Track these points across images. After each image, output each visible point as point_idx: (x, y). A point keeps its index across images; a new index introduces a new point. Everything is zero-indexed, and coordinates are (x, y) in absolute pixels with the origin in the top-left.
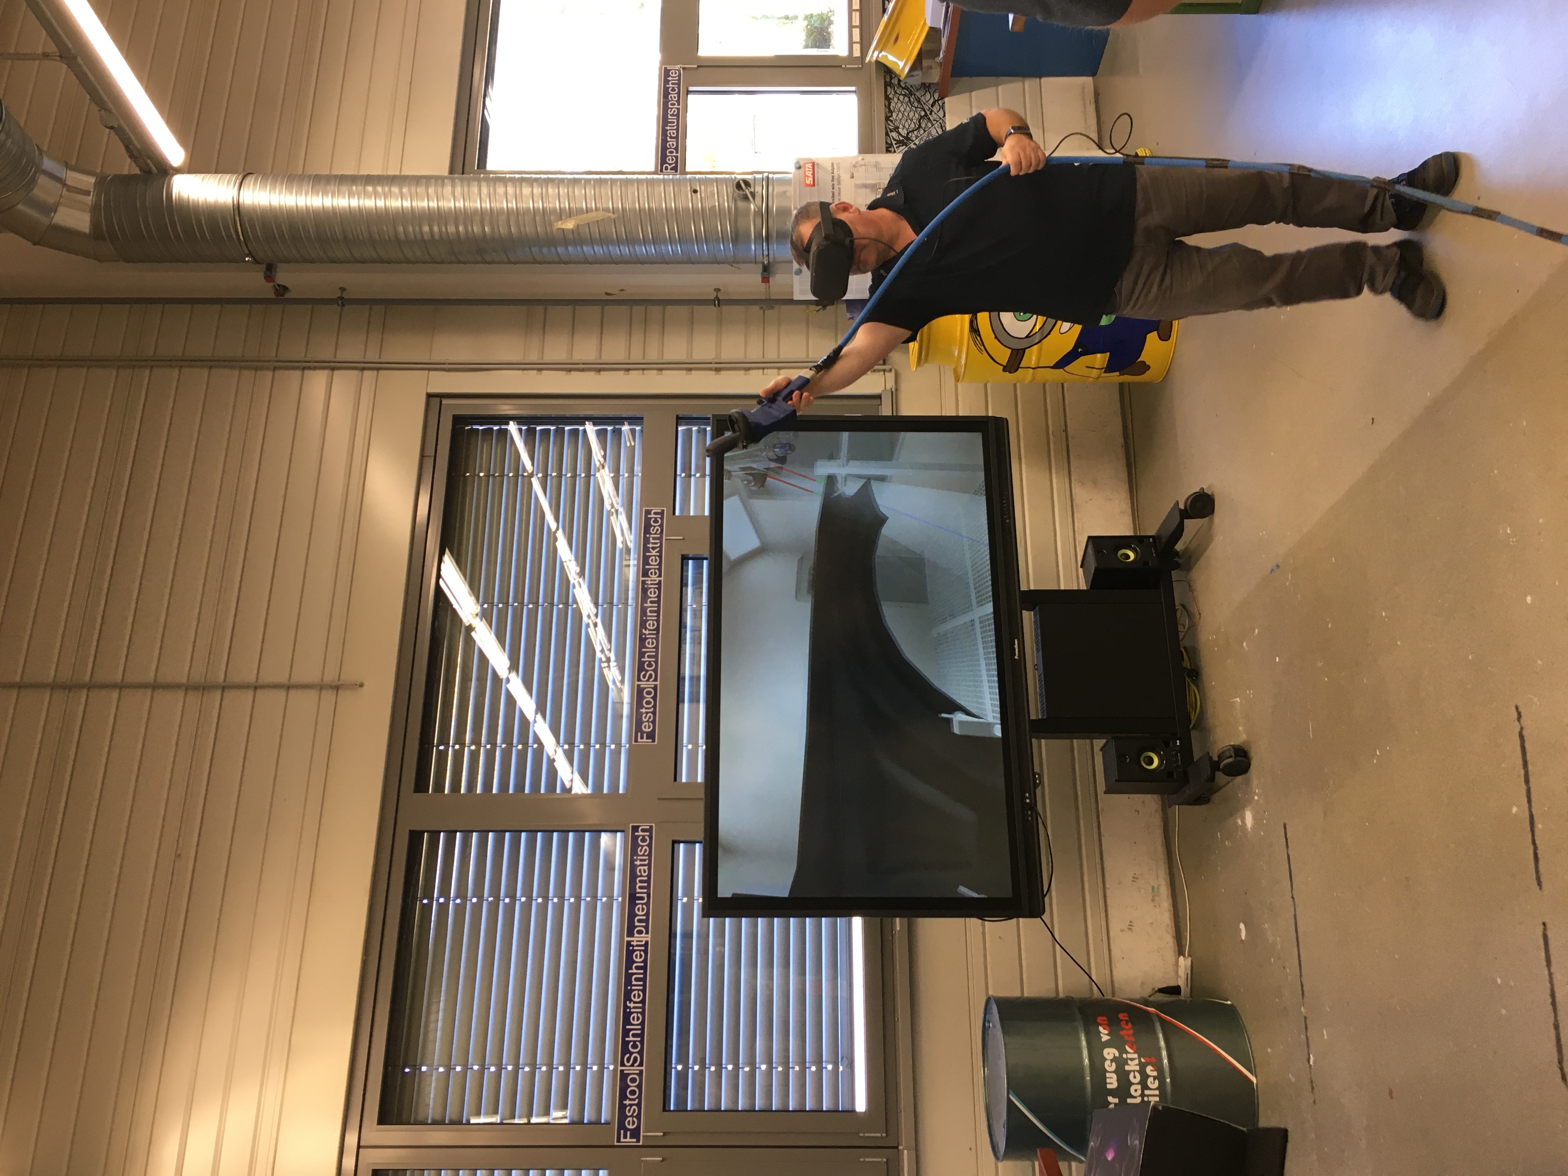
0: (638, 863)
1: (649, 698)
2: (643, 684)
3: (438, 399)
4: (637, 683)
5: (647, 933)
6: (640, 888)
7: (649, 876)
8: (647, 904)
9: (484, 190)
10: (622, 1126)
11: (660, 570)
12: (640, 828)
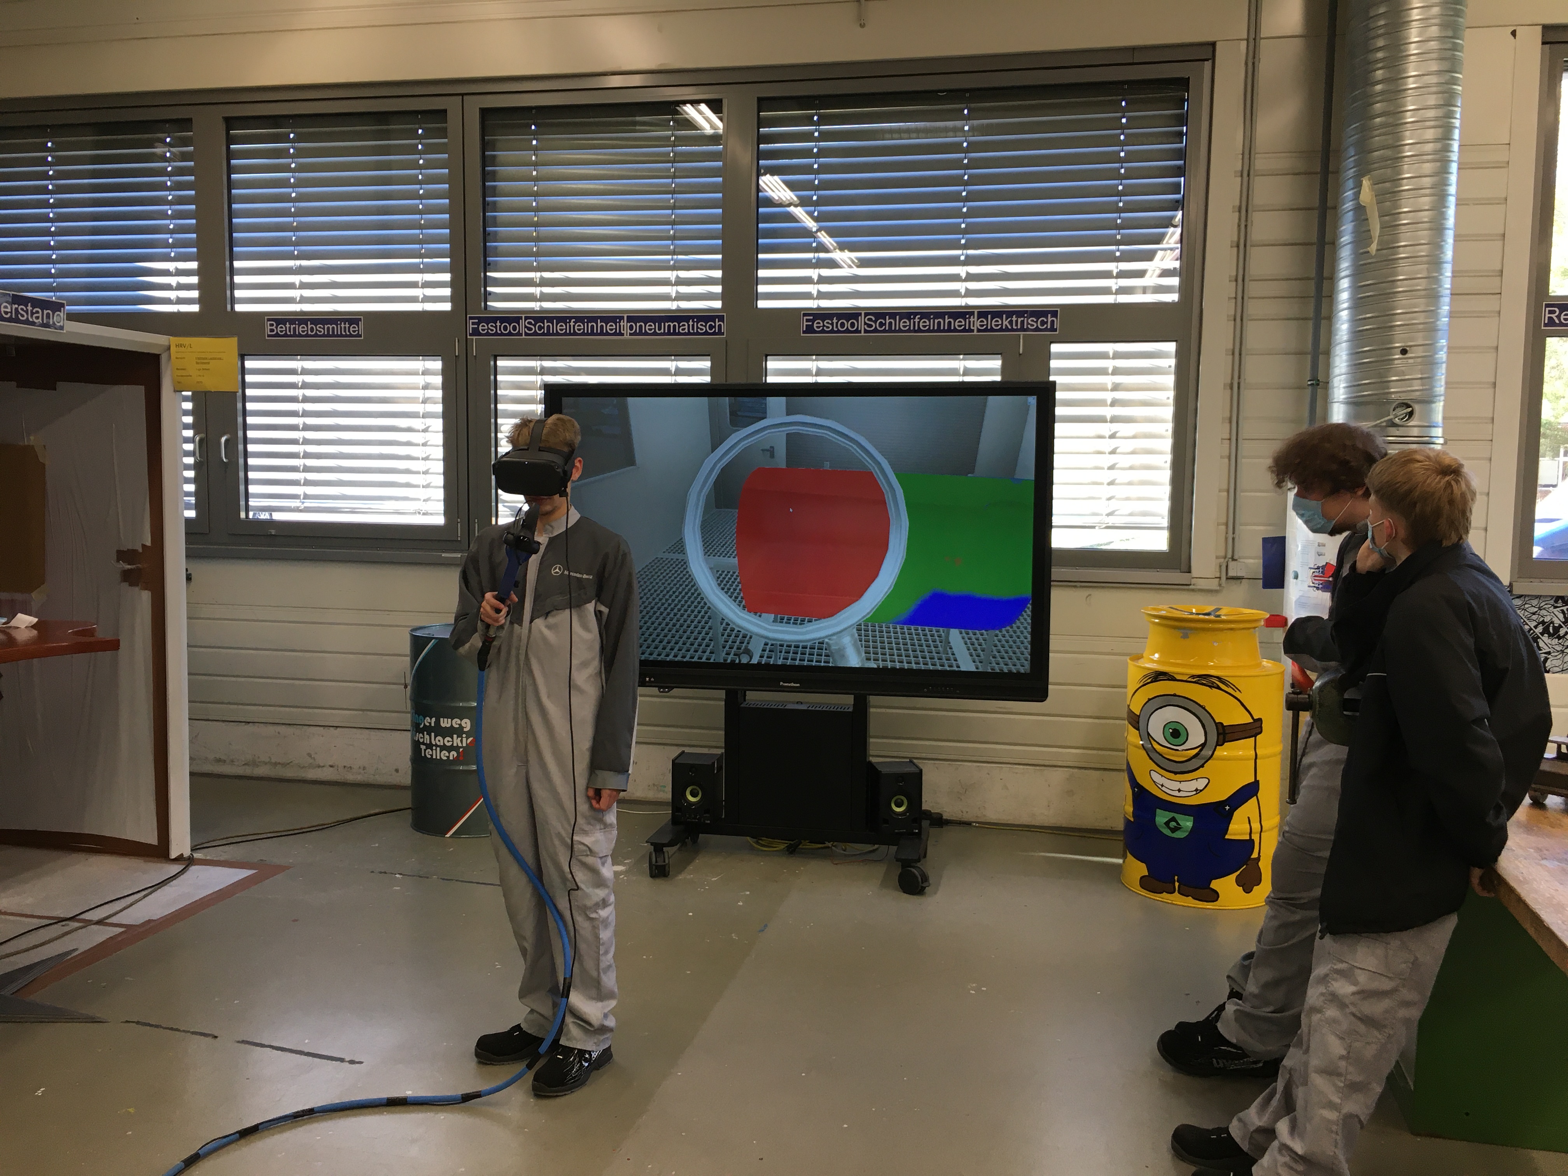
0: (691, 323)
1: (848, 325)
2: (862, 319)
3: (1210, 56)
4: (863, 313)
5: (631, 334)
6: (669, 326)
7: (679, 334)
8: (655, 334)
9: (1433, 79)
10: (481, 320)
11: (986, 330)
12: (722, 324)
